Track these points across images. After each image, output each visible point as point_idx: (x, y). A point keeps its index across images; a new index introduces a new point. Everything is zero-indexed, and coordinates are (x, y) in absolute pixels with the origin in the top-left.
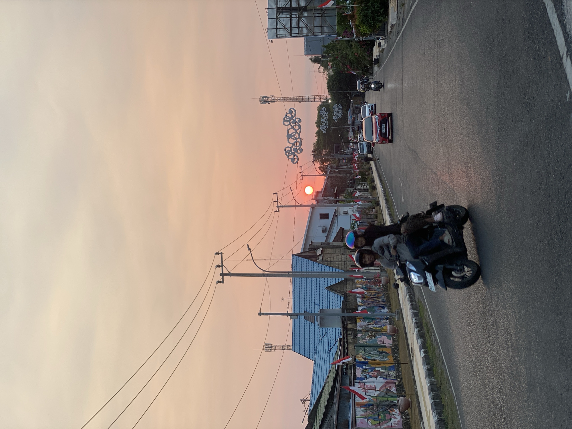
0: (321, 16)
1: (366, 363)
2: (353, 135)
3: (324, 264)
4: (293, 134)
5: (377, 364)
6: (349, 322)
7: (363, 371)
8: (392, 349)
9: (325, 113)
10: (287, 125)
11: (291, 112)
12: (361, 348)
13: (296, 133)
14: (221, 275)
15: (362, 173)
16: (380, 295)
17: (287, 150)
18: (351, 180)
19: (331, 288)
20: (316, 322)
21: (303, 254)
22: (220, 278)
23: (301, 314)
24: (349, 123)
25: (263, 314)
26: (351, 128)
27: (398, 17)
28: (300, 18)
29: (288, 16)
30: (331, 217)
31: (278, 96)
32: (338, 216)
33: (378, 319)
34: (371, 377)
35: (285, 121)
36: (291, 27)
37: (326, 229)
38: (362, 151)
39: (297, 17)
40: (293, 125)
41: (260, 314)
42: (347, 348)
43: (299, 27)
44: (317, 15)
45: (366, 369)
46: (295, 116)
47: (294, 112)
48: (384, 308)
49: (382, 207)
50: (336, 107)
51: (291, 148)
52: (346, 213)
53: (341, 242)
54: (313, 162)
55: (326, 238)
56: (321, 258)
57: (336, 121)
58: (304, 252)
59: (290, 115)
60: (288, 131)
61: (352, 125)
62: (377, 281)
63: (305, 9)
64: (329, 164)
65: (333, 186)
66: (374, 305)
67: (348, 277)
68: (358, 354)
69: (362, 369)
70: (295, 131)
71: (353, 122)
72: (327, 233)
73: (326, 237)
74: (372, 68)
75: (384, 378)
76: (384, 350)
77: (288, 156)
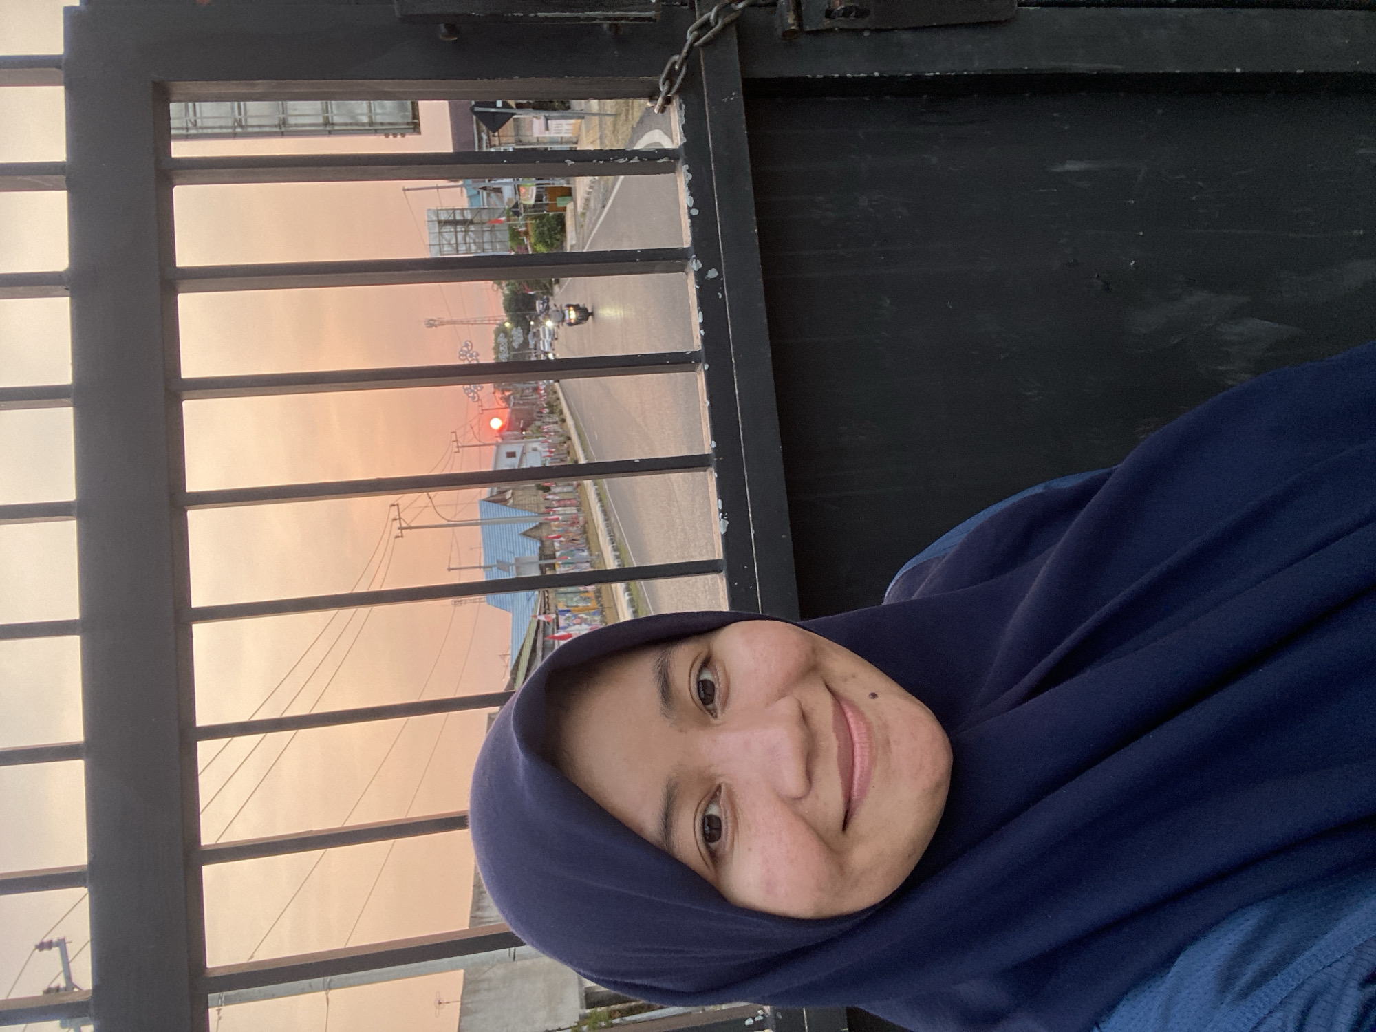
0: (491, 231)
1: (568, 611)
3: (515, 508)
5: (579, 610)
6: (547, 569)
7: (566, 619)
8: (595, 593)
9: (502, 340)
10: (464, 360)
11: (467, 346)
12: (563, 595)
14: (399, 529)
15: (550, 405)
16: (578, 537)
18: (538, 413)
19: (525, 534)
20: (511, 571)
21: (492, 499)
22: (398, 532)
23: (495, 566)
24: (530, 347)
25: (453, 569)
26: (533, 353)
27: (578, 239)
28: (466, 232)
29: (452, 230)
30: (518, 455)
31: (447, 318)
32: (526, 453)
33: (578, 563)
34: (574, 625)
35: (461, 355)
36: (457, 243)
39: (462, 231)
40: (469, 360)
41: (450, 569)
42: (548, 597)
43: (466, 243)
44: (486, 229)
45: (569, 617)
46: (471, 349)
47: (470, 344)
48: (583, 551)
49: (575, 442)
50: (515, 331)
52: (535, 450)
54: (494, 393)
56: (511, 501)
57: (516, 347)
58: (492, 496)
59: (465, 349)
61: (534, 350)
62: (574, 522)
63: (471, 222)
64: (512, 394)
65: (518, 420)
66: (573, 548)
67: (541, 521)
68: (559, 602)
69: (564, 617)
71: (535, 346)
74: (552, 289)
75: (589, 625)
76: (587, 595)
77: (467, 394)
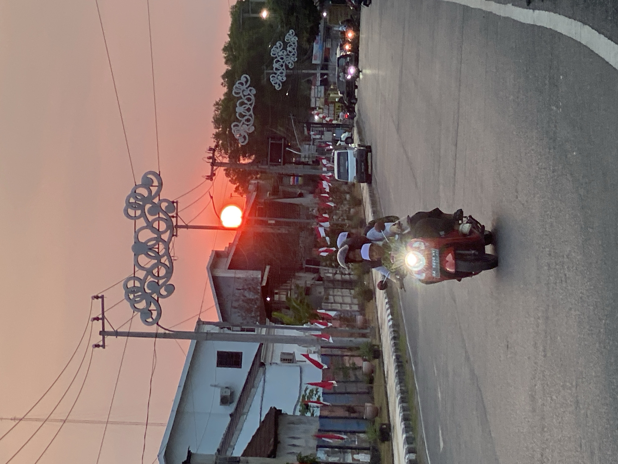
2: (323, 95)
4: (149, 244)
10: (135, 218)
11: (147, 183)
13: (159, 239)
17: (130, 284)
24: (314, 62)
26: (319, 75)
30: (247, 364)
32: (267, 367)
35: (129, 205)
37: (232, 394)
38: (343, 173)
40: (150, 218)
46: (158, 194)
47: (156, 183)
49: (387, 372)
50: (279, 49)
51: (142, 281)
52: (288, 359)
53: (269, 456)
55: (229, 419)
57: (277, 87)
59: (144, 192)
60: (137, 233)
61: (322, 69)
70: (156, 236)
71: (326, 59)
72: (234, 405)
73: (231, 415)
77: (133, 303)
